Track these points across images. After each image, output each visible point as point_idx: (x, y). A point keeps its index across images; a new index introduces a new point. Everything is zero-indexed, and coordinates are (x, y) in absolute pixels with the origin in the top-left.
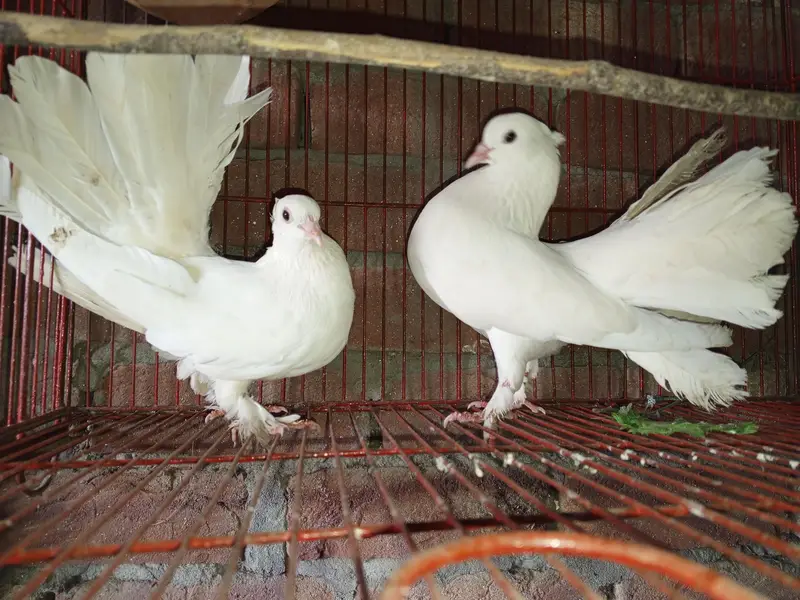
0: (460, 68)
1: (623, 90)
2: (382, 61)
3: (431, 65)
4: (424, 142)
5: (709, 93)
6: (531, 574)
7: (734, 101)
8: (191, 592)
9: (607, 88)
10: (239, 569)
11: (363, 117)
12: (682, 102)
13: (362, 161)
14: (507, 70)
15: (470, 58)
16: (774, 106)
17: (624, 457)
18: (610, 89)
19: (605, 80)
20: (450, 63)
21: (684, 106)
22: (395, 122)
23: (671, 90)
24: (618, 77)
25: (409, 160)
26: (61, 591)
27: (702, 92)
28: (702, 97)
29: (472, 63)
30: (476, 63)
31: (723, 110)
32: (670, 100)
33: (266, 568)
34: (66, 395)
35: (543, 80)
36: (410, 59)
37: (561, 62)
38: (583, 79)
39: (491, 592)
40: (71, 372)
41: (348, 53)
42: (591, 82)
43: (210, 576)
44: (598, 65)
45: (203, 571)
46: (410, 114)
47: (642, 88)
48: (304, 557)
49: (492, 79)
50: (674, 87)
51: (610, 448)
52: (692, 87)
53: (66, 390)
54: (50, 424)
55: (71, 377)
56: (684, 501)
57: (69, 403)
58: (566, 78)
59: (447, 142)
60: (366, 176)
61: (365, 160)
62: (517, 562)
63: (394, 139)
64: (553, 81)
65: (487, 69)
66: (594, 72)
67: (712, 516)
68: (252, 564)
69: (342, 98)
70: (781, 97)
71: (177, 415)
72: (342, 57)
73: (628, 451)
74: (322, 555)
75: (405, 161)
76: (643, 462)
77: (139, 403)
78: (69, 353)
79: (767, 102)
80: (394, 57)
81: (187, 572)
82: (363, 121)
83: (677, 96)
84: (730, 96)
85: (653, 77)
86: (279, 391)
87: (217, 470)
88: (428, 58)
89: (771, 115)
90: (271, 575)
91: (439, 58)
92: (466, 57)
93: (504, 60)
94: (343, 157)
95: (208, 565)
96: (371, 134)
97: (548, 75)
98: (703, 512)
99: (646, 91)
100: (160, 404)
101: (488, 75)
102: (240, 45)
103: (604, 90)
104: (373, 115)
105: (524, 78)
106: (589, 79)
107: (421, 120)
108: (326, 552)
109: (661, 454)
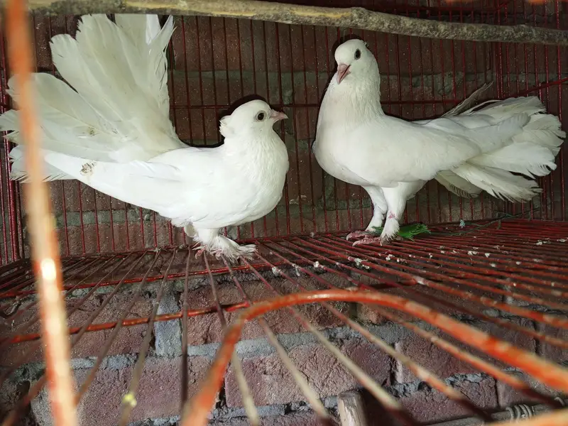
0: (269, 16)
1: (374, 26)
2: (216, 13)
3: (249, 15)
4: (254, 61)
5: (429, 26)
6: (342, 341)
7: (445, 30)
8: (121, 373)
9: (364, 25)
10: (151, 355)
11: (210, 45)
12: (412, 32)
13: (211, 76)
14: (298, 16)
15: (275, 9)
16: (470, 32)
17: (388, 259)
18: (366, 26)
19: (363, 20)
20: (262, 13)
21: (414, 35)
22: (232, 47)
23: (405, 25)
24: (371, 18)
25: (244, 73)
26: (33, 379)
27: (424, 25)
28: (425, 28)
29: (276, 12)
30: (279, 13)
31: (438, 36)
32: (405, 31)
33: (170, 353)
34: (21, 251)
35: (323, 22)
36: (235, 11)
37: (334, 9)
38: (349, 20)
39: (317, 355)
40: (22, 235)
41: (193, 9)
42: (353, 22)
43: (133, 361)
44: (357, 10)
45: (128, 359)
46: (243, 41)
47: (386, 25)
48: (195, 344)
49: (290, 22)
50: (407, 22)
51: (380, 255)
52: (418, 22)
53: (21, 248)
54: (11, 271)
55: (22, 239)
56: (414, 277)
57: (24, 256)
58: (338, 20)
59: (270, 60)
60: (215, 86)
61: (214, 75)
62: (332, 335)
63: (234, 59)
64: (329, 23)
65: (286, 16)
66: (355, 15)
67: (428, 283)
68: (160, 351)
69: (194, 32)
70: (474, 26)
71: (100, 259)
72: (190, 12)
73: (390, 255)
74: (206, 342)
75: (241, 74)
76: (398, 261)
77: (72, 253)
78: (19, 223)
79: (465, 29)
80: (224, 11)
81: (117, 360)
82: (210, 47)
83: (409, 29)
84: (442, 27)
85: (393, 17)
86: (168, 237)
87: (131, 293)
88: (247, 10)
89: (468, 38)
90: (174, 357)
91: (254, 10)
92: (272, 9)
93: (297, 10)
94: (198, 73)
95: (131, 354)
96: (216, 56)
97: (325, 19)
98: (424, 282)
99: (389, 26)
100: (87, 252)
101: (287, 20)
102: (121, 7)
103: (362, 27)
104: (217, 43)
105: (311, 21)
106: (352, 20)
107: (250, 45)
108: (209, 339)
109: (410, 256)
